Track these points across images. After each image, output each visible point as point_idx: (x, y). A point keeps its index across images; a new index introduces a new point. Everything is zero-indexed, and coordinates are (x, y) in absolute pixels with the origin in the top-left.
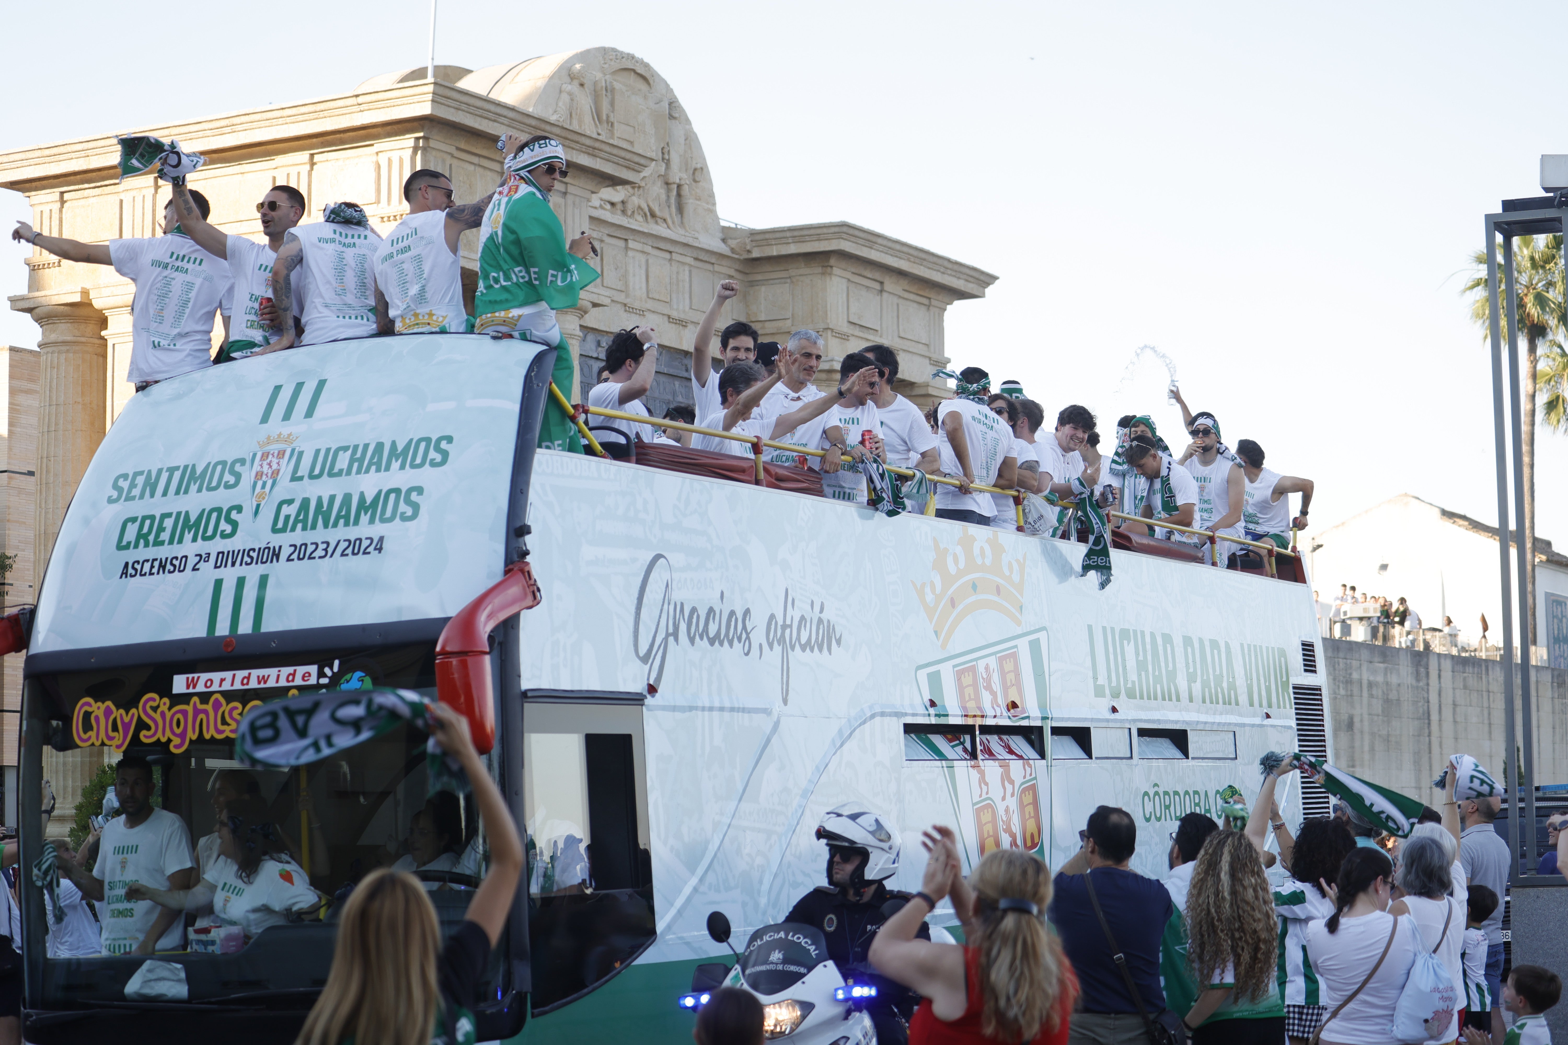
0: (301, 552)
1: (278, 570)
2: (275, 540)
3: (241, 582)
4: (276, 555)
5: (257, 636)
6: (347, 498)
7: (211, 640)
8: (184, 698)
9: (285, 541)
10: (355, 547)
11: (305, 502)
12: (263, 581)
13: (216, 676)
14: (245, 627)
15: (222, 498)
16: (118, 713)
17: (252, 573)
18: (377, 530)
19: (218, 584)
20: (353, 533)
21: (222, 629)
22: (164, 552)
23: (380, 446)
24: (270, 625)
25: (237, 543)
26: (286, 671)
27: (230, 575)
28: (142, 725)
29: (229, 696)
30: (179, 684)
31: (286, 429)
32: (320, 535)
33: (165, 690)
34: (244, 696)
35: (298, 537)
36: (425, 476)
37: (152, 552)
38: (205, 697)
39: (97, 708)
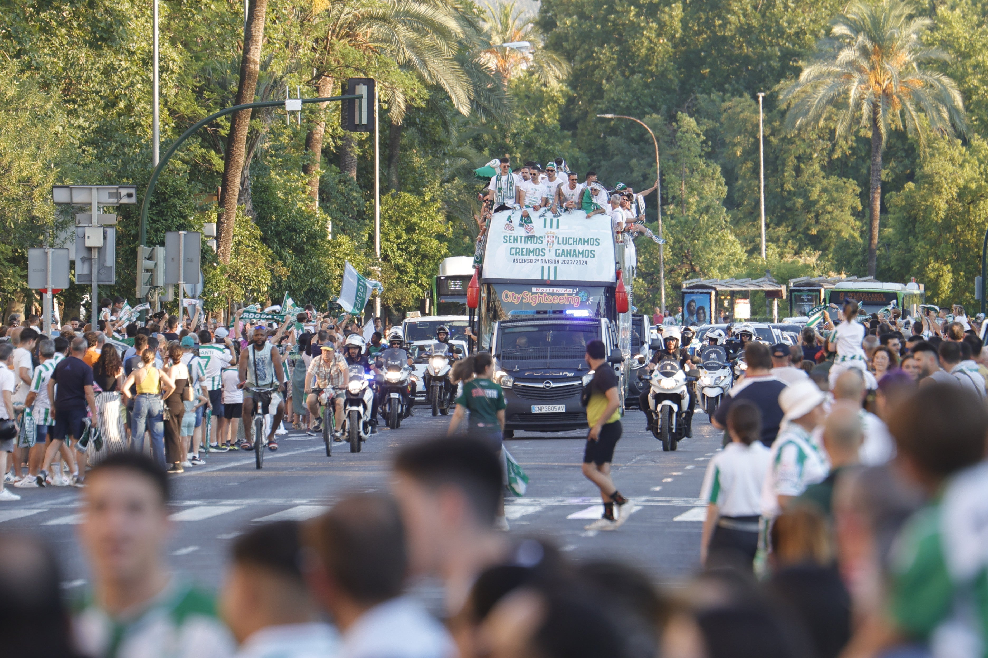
0: (564, 262)
1: (559, 266)
2: (557, 258)
3: (549, 267)
4: (558, 262)
5: (555, 281)
6: (575, 251)
7: (542, 280)
8: (536, 293)
9: (560, 259)
10: (579, 262)
11: (563, 251)
12: (556, 268)
13: (545, 289)
14: (552, 278)
15: (537, 246)
16: (516, 295)
17: (552, 266)
18: (585, 259)
19: (543, 267)
20: (578, 259)
21: (546, 278)
22: (525, 257)
23: (580, 239)
24: (559, 278)
25: (546, 258)
26: (564, 289)
27: (546, 266)
28: (523, 298)
29: (548, 294)
30: (534, 289)
31: (552, 230)
32: (569, 258)
33: (530, 291)
34: (553, 294)
35: (563, 258)
36: (594, 248)
37: (521, 257)
38: (542, 293)
39: (510, 293)
